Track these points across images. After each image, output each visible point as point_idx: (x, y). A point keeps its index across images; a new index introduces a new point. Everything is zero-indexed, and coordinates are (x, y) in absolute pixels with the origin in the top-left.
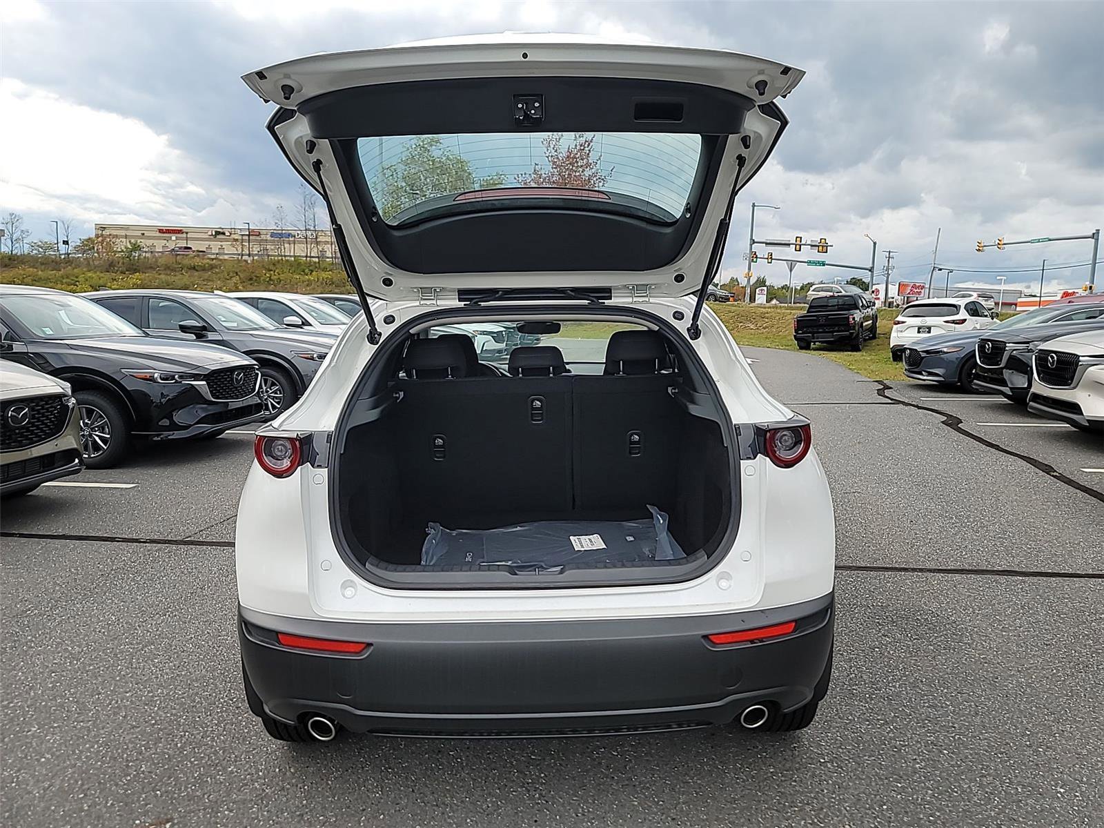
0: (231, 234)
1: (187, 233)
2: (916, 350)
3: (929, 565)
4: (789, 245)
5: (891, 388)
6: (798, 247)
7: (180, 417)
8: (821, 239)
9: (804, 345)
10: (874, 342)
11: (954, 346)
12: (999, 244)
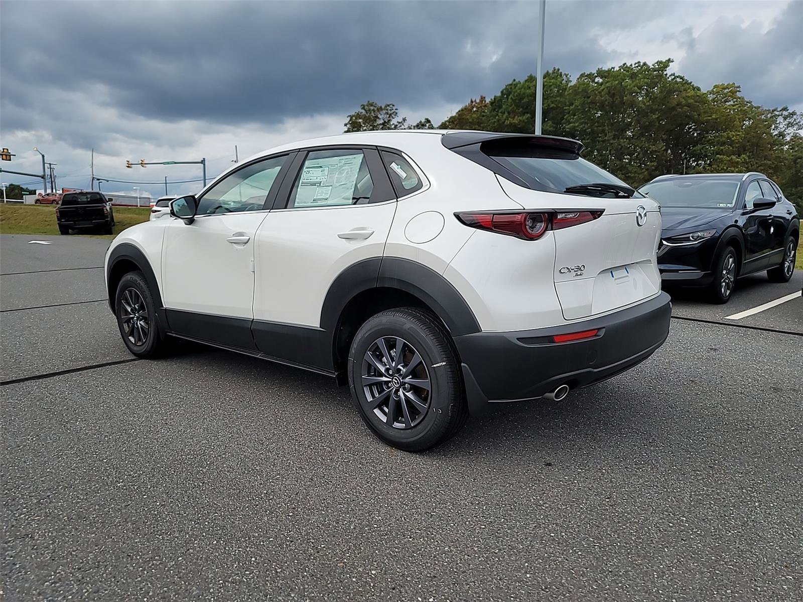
8: (4, 149)
9: (64, 230)
12: (142, 163)
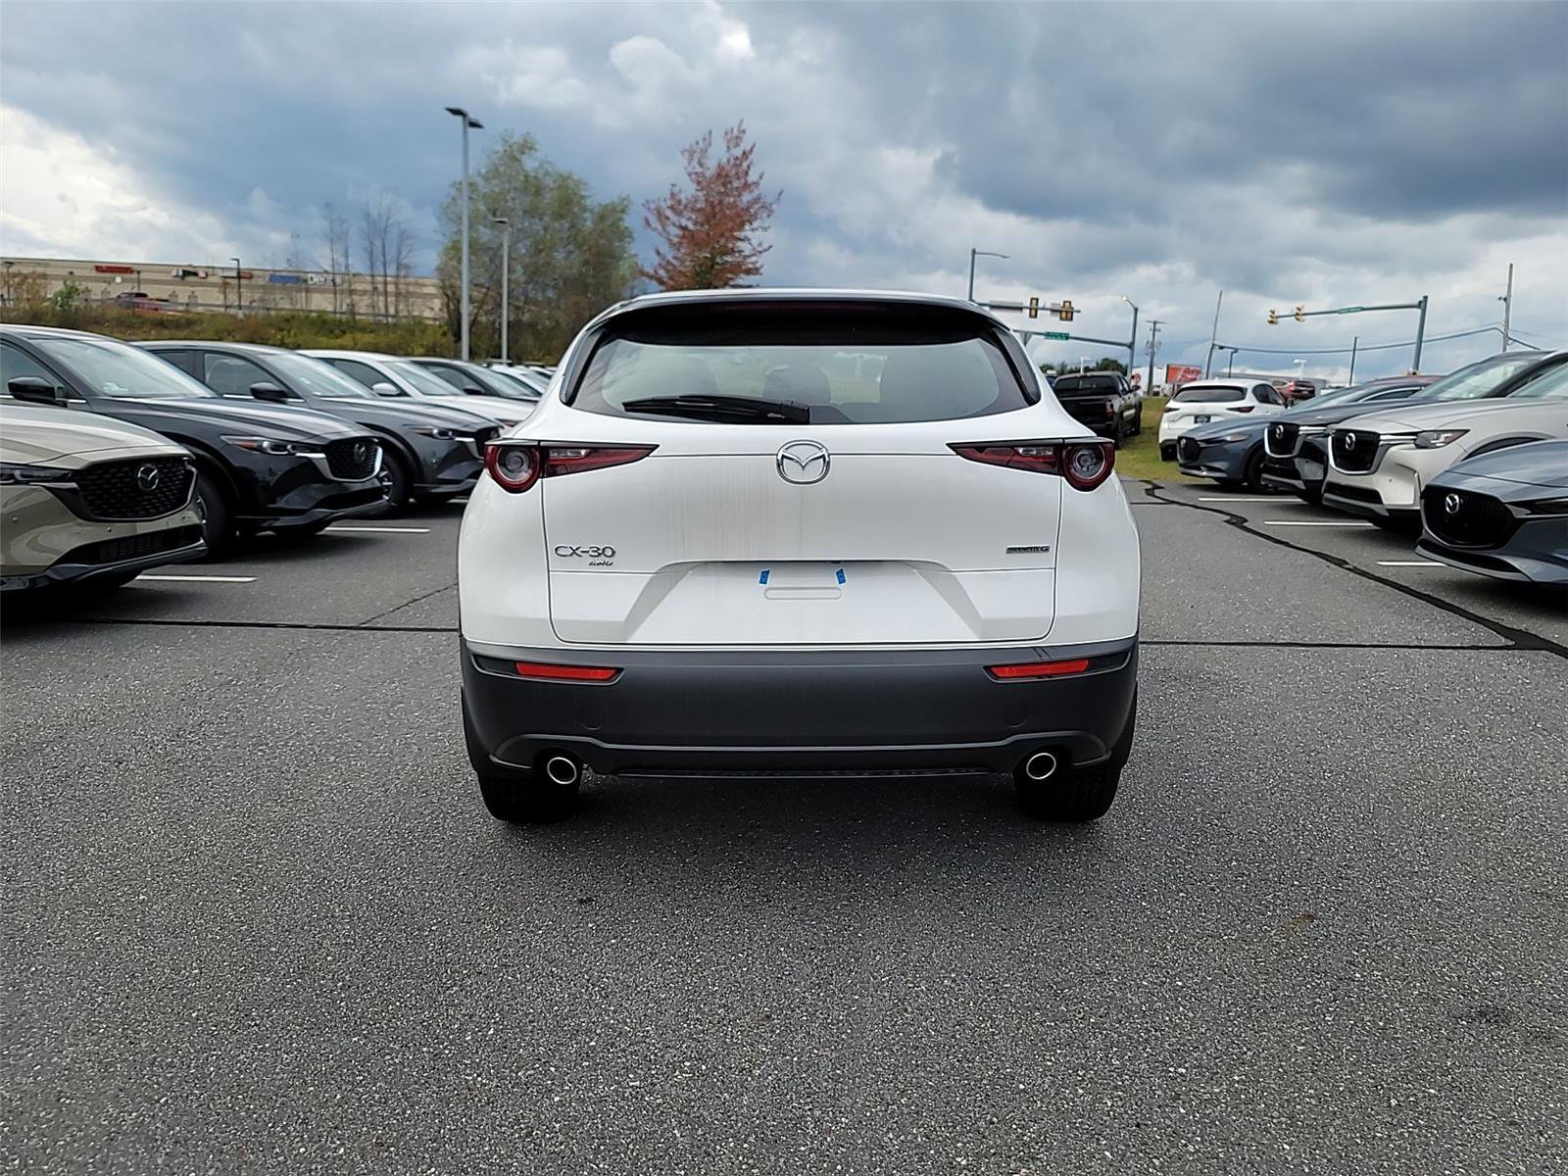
0: (207, 275)
1: (139, 272)
2: (1193, 439)
3: (1211, 640)
4: (1020, 309)
5: (1162, 488)
6: (1033, 312)
7: (292, 500)
8: (1065, 302)
10: (1137, 438)
11: (1239, 434)
12: (1297, 314)
